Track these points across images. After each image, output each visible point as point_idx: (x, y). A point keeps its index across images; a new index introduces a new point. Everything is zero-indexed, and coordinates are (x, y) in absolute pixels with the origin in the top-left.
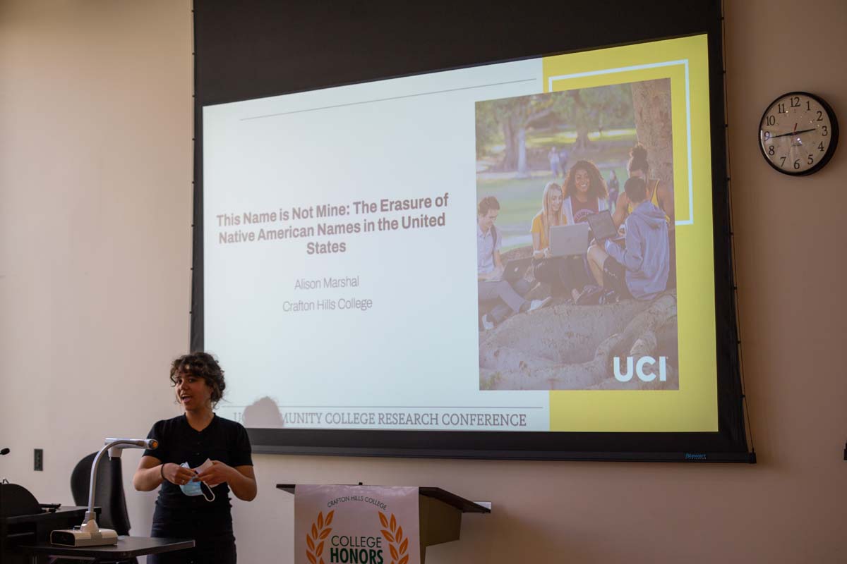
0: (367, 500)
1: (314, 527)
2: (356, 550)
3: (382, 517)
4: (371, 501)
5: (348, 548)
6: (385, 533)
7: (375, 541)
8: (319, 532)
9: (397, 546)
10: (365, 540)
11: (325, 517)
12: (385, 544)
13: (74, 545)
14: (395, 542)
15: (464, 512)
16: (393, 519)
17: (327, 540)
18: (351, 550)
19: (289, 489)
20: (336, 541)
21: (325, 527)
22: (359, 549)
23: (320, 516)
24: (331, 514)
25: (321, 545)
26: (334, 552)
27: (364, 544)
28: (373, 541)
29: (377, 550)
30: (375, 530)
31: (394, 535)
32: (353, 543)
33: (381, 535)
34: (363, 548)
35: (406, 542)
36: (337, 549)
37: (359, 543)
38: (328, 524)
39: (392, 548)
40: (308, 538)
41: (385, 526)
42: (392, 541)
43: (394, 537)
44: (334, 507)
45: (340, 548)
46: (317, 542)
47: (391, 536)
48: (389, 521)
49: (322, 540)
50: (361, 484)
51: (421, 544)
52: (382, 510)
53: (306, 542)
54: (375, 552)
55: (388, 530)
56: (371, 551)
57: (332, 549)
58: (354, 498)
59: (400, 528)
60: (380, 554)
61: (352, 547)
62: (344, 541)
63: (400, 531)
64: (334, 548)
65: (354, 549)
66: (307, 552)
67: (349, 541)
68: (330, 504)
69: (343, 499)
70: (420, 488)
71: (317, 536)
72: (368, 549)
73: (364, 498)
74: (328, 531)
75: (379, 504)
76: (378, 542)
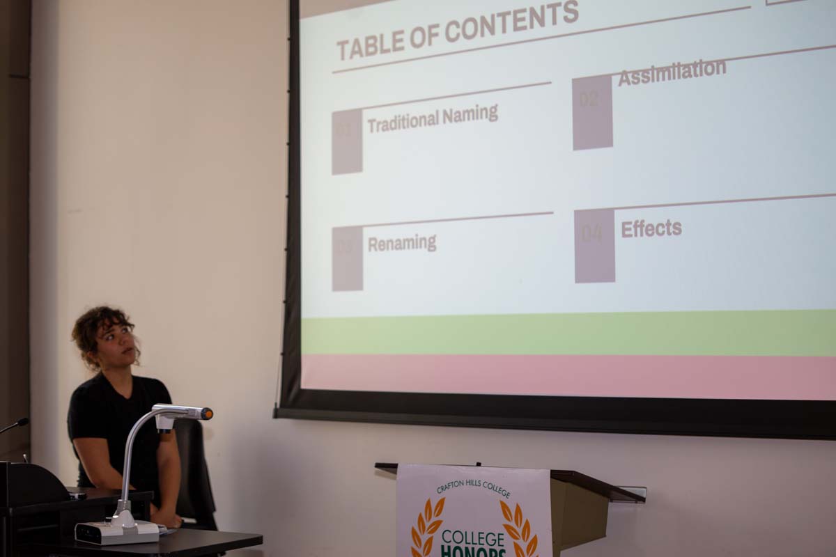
0: (486, 485)
1: (420, 519)
2: (473, 549)
3: (504, 507)
4: (490, 486)
5: (463, 546)
6: (507, 527)
7: (496, 538)
8: (427, 524)
9: (524, 545)
10: (484, 536)
11: (433, 506)
12: (508, 543)
13: (100, 543)
14: (521, 540)
15: (611, 501)
16: (518, 510)
17: (437, 537)
18: (467, 548)
19: (388, 469)
20: (448, 536)
21: (434, 519)
22: (477, 548)
23: (428, 504)
24: (441, 503)
25: (430, 541)
26: (446, 550)
27: (482, 541)
28: (494, 538)
29: (498, 549)
30: (496, 523)
31: (520, 530)
32: (469, 540)
33: (504, 531)
34: (481, 546)
35: (535, 540)
36: (449, 547)
37: (476, 541)
38: (437, 515)
39: (517, 547)
40: (414, 532)
41: (508, 519)
42: (517, 539)
43: (520, 533)
44: (445, 494)
45: (453, 545)
46: (424, 538)
47: (515, 531)
48: (513, 514)
49: (431, 535)
50: (479, 464)
51: (553, 542)
52: (504, 499)
53: (411, 536)
54: (495, 551)
55: (513, 524)
56: (491, 550)
57: (443, 547)
58: (470, 482)
59: (527, 523)
60: (503, 554)
61: (467, 545)
62: (458, 537)
63: (527, 525)
64: (446, 545)
65: (470, 547)
66: (413, 549)
67: (464, 536)
68: (440, 490)
69: (456, 484)
70: (552, 471)
71: (424, 531)
72: (487, 548)
73: (482, 483)
74: (438, 523)
75: (500, 490)
76: (499, 539)
